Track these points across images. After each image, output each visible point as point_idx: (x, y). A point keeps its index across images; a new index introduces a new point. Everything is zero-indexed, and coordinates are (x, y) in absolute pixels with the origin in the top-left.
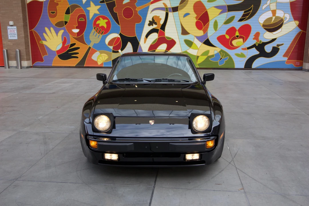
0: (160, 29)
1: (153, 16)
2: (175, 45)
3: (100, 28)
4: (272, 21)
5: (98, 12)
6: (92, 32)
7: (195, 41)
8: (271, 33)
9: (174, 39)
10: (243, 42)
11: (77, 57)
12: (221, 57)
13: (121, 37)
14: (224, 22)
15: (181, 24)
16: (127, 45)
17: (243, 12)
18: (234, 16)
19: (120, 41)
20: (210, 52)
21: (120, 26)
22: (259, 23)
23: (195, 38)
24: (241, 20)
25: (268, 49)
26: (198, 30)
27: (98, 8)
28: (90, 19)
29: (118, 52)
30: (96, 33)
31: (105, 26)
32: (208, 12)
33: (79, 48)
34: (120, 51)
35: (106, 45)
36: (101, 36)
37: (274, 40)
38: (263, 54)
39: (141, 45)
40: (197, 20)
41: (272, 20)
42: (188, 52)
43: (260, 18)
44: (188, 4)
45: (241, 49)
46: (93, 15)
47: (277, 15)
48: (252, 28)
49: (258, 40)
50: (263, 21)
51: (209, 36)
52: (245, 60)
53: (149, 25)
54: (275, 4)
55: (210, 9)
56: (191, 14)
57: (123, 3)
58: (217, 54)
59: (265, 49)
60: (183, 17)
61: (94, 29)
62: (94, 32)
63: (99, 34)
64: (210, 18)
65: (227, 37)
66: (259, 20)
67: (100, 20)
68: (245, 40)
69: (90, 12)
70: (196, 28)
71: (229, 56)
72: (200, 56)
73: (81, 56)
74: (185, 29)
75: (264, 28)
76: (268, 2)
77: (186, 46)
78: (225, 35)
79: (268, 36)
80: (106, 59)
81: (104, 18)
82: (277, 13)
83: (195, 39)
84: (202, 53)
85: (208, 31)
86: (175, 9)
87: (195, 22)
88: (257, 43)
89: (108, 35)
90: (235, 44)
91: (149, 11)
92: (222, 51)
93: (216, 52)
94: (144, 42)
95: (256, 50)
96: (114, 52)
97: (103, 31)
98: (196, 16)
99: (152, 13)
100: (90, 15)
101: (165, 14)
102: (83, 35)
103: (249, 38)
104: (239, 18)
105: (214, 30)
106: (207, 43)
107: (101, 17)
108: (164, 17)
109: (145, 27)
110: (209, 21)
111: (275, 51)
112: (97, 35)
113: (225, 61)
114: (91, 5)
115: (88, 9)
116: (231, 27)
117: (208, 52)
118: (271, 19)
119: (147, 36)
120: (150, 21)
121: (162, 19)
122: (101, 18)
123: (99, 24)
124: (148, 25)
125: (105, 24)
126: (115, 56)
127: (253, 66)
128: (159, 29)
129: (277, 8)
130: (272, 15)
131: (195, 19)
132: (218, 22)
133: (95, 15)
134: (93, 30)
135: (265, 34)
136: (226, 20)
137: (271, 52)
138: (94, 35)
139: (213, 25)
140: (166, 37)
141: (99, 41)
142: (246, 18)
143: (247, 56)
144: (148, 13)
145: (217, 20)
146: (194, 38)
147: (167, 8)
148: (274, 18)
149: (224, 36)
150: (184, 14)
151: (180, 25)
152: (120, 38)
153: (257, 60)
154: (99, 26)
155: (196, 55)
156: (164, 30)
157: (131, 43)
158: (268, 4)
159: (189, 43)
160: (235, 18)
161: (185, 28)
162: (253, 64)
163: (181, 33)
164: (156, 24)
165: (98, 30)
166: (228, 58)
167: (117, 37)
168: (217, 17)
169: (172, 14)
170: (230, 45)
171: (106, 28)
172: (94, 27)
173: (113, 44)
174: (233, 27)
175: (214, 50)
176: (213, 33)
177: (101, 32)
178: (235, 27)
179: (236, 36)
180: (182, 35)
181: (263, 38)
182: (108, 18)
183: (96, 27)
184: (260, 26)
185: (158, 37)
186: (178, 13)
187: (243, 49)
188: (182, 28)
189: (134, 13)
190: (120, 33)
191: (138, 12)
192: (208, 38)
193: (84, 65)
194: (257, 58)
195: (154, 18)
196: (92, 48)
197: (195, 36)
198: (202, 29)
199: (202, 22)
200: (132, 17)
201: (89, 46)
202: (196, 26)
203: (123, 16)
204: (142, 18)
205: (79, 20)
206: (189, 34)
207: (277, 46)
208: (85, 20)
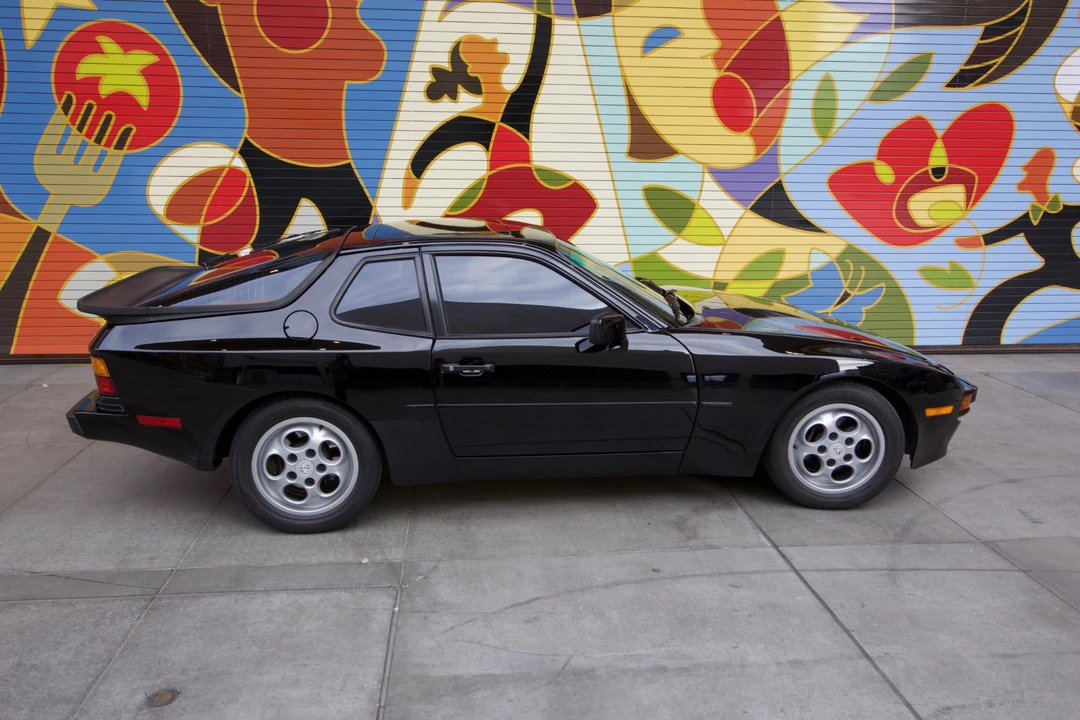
0: (498, 124)
1: (456, 38)
2: (592, 222)
3: (104, 104)
5: (81, 1)
6: (48, 129)
7: (704, 195)
9: (587, 185)
10: (963, 205)
12: (845, 284)
13: (249, 163)
14: (870, 86)
15: (630, 96)
17: (979, 29)
18: (929, 55)
19: (250, 194)
20: (787, 258)
21: (242, 95)
22: (1053, 98)
23: (708, 177)
24: (961, 80)
26: (724, 131)
28: (29, 45)
30: (81, 138)
31: (142, 94)
32: (787, 26)
35: (154, 215)
36: (115, 158)
38: (1062, 269)
39: (385, 221)
40: (723, 73)
42: (667, 258)
43: (1062, 70)
45: (952, 241)
46: (46, 14)
48: (1017, 126)
49: (1041, 194)
51: (783, 169)
52: (966, 303)
53: (433, 93)
55: (797, 7)
58: (826, 272)
59: (1074, 241)
60: (638, 52)
61: (59, 109)
62: (66, 135)
63: (99, 149)
65: (885, 174)
66: (1058, 79)
67: (100, 51)
68: (973, 195)
70: (716, 121)
71: (890, 280)
72: (732, 285)
74: (648, 125)
77: (657, 222)
78: (872, 164)
81: (130, 40)
83: (706, 186)
84: (741, 267)
85: (783, 141)
87: (711, 83)
88: (1035, 209)
89: (163, 156)
90: (925, 214)
92: (851, 252)
93: (819, 261)
94: (400, 202)
95: (1029, 249)
97: (130, 130)
98: (716, 44)
99: (451, 16)
100: (27, 12)
101: (531, 29)
103: (998, 179)
104: (956, 69)
105: (813, 132)
106: (776, 206)
107: (114, 31)
108: (528, 49)
109: (404, 106)
110: (787, 79)
112: (88, 150)
113: (864, 309)
116: (910, 115)
117: (776, 257)
119: (421, 162)
120: (436, 72)
121: (512, 59)
122: (104, 41)
123: (93, 82)
124: (422, 96)
125: (141, 80)
127: (1005, 332)
128: (496, 119)
131: (710, 63)
132: (838, 86)
133: (62, 14)
134: (59, 120)
135: (1078, 163)
136: (884, 77)
138: (66, 149)
139: (810, 104)
140: (539, 170)
141: (106, 190)
142: (989, 67)
143: (981, 283)
144: (427, 16)
145: (835, 76)
146: (699, 177)
149: (867, 169)
150: (646, 32)
151: (624, 101)
152: (244, 176)
153: (1029, 299)
154: (95, 95)
155: (709, 275)
156: (525, 128)
157: (318, 204)
159: (672, 209)
160: (931, 68)
161: (652, 120)
162: (1008, 324)
163: (626, 148)
164: (474, 87)
165: (90, 118)
166: (884, 290)
167: (226, 170)
168: (833, 57)
169: (575, 30)
170: (896, 221)
171: (145, 109)
172: (65, 97)
173: (202, 211)
174: (919, 119)
175: (812, 249)
176: (809, 151)
177: (113, 135)
178: (927, 116)
179: (930, 172)
180: (630, 159)
181: (1069, 180)
182: (159, 41)
183: (74, 97)
184: (1062, 117)
185: (491, 170)
186: (614, 22)
187: (964, 243)
188: (632, 119)
189: (330, 15)
190: (242, 142)
191: (358, 11)
192: (780, 181)
193: (11, 344)
194: (1028, 292)
195: (461, 50)
196: (60, 236)
197: (709, 168)
198: (750, 129)
199: (747, 86)
200: (320, 41)
201: (33, 224)
202: (717, 107)
203: (263, 34)
204: (385, 48)
206: (673, 153)
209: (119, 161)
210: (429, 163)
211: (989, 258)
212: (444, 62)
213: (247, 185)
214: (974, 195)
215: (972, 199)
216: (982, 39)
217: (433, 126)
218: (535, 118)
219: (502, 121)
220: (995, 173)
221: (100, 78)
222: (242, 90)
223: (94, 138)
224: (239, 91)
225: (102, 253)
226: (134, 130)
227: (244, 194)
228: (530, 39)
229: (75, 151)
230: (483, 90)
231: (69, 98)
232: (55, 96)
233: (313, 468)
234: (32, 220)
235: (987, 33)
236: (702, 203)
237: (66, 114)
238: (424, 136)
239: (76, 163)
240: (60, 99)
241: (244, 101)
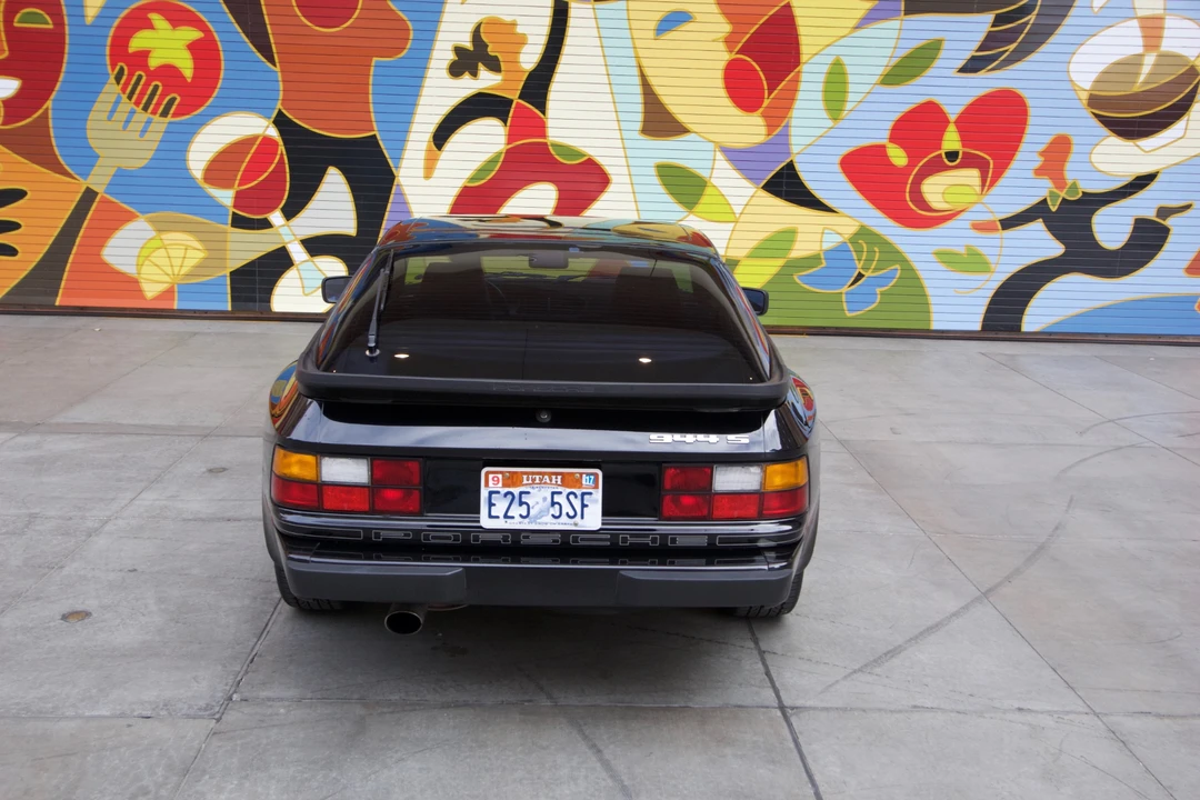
0: (516, 100)
1: (477, 19)
2: (604, 196)
3: (153, 75)
4: (1142, 78)
6: (101, 97)
7: (716, 173)
8: (1130, 143)
9: (601, 161)
10: (978, 189)
11: (9, 251)
12: (859, 265)
13: (282, 133)
14: (881, 71)
15: (643, 76)
16: (323, 187)
17: (989, 17)
18: (940, 42)
19: (281, 161)
20: (800, 237)
21: (278, 69)
22: (1069, 86)
23: (719, 156)
24: (973, 66)
25: (1111, 229)
26: (737, 111)
28: (89, 20)
29: (266, 224)
30: (130, 106)
31: (186, 66)
32: (797, 12)
33: (20, 194)
34: (276, 217)
35: (193, 179)
36: (160, 125)
37: (1142, 182)
38: (1084, 256)
39: (406, 190)
40: (734, 56)
41: (1138, 74)
43: (1075, 58)
47: (1168, 45)
48: (1031, 111)
49: (1059, 181)
50: (1094, 77)
51: (795, 149)
52: (987, 286)
53: (456, 70)
56: (699, 17)
58: (840, 250)
59: (1095, 228)
60: (651, 34)
61: (112, 79)
62: (117, 102)
63: (145, 116)
64: (807, 46)
65: (898, 157)
66: (1072, 67)
67: (150, 26)
70: (728, 102)
71: (905, 261)
72: (744, 262)
73: (32, 245)
74: (660, 104)
75: (1097, 116)
77: (669, 198)
78: (883, 147)
79: (1115, 159)
80: (194, 262)
81: (178, 18)
82: (1166, 33)
83: (718, 164)
84: (754, 244)
85: (794, 122)
87: (722, 65)
88: (1052, 194)
89: (203, 124)
90: (939, 198)
92: (864, 233)
93: (831, 241)
94: (421, 173)
95: (1048, 235)
96: (239, 222)
97: (174, 99)
98: (727, 28)
101: (549, 12)
102: (45, 116)
103: (1014, 164)
104: (968, 55)
105: (824, 114)
106: (787, 185)
107: (165, 9)
108: (546, 30)
109: (427, 82)
110: (797, 62)
111: (1148, 239)
112: (136, 117)
113: (878, 290)
116: (922, 100)
117: (788, 236)
118: (1134, 63)
119: (441, 136)
120: (458, 50)
121: (531, 39)
122: (155, 18)
123: (144, 54)
124: (445, 73)
125: (187, 55)
126: (247, 247)
127: (1026, 319)
128: (514, 96)
129: (1169, 5)
130: (1140, 41)
131: (722, 46)
132: (849, 69)
134: (112, 89)
135: (1098, 149)
136: (894, 61)
137: (1127, 245)
138: (116, 116)
139: (820, 87)
140: (554, 145)
141: (150, 155)
142: (1002, 53)
143: (999, 268)
145: (845, 60)
146: (711, 155)
148: (1150, 60)
149: (878, 152)
150: (659, 16)
151: (637, 80)
153: (1049, 286)
154: (145, 67)
155: (722, 251)
156: (542, 107)
157: (345, 172)
159: (684, 185)
160: (942, 54)
161: (665, 100)
162: (1029, 310)
163: (639, 126)
164: (494, 65)
165: (139, 88)
166: (899, 272)
167: (260, 138)
168: (842, 42)
169: (590, 13)
170: (910, 203)
171: (189, 80)
172: (118, 68)
173: (236, 176)
174: (930, 103)
175: (824, 229)
176: (821, 132)
177: (158, 104)
178: (939, 100)
179: (944, 156)
180: (642, 137)
181: (1087, 167)
182: (204, 19)
183: (126, 68)
184: (1077, 104)
185: (508, 144)
186: (627, 6)
187: (981, 227)
188: (645, 99)
190: (276, 112)
192: (792, 161)
193: (57, 295)
194: (1049, 279)
195: (482, 30)
196: (108, 196)
197: (721, 147)
198: (761, 110)
199: (758, 69)
200: (351, 21)
201: (83, 184)
202: (728, 88)
203: (299, 14)
204: (411, 27)
205: (16, 25)
206: (685, 131)
207: (1158, 216)
208: (54, 24)
209: (163, 127)
210: (449, 136)
211: (1005, 243)
214: (989, 180)
215: (988, 184)
216: (993, 26)
217: (455, 102)
219: (520, 98)
220: (1010, 158)
221: (149, 52)
222: (278, 64)
223: (142, 106)
224: (275, 65)
225: (143, 213)
226: (179, 99)
227: (276, 161)
228: (548, 21)
229: (124, 117)
230: (503, 68)
231: (122, 69)
232: (109, 68)
234: (82, 181)
235: (998, 20)
236: (714, 181)
237: (118, 83)
239: (124, 129)
240: (113, 70)
241: (279, 74)
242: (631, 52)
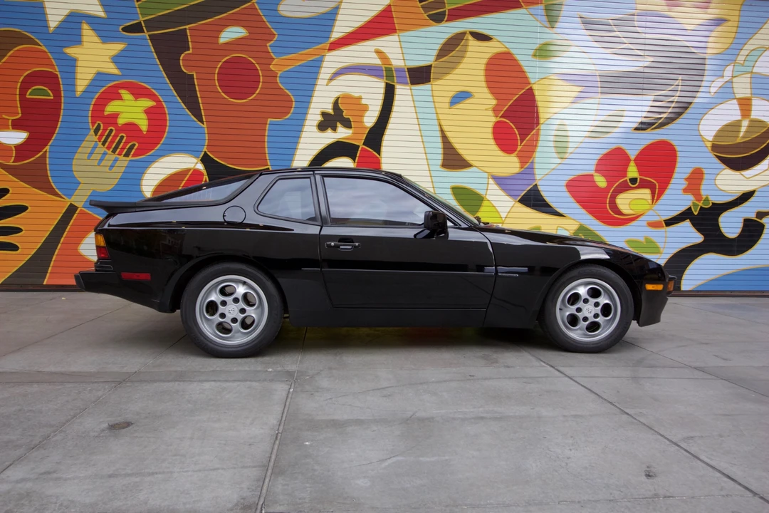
0: (362, 146)
1: (337, 95)
3: (120, 130)
4: (741, 134)
5: (112, 69)
6: (84, 144)
7: (489, 192)
8: (737, 173)
10: (650, 201)
11: (13, 247)
13: (206, 167)
14: (588, 129)
15: (442, 131)
18: (622, 111)
21: (205, 126)
22: (699, 138)
23: (491, 181)
24: (643, 127)
25: (730, 225)
26: (501, 153)
27: (114, 53)
28: (78, 94)
30: (103, 150)
31: (143, 124)
32: (536, 93)
33: (23, 209)
36: (124, 162)
37: (746, 197)
38: (715, 242)
40: (498, 119)
41: (739, 131)
43: (703, 122)
44: (465, 60)
45: (645, 223)
46: (91, 76)
47: (755, 114)
48: (678, 154)
49: (698, 196)
50: (714, 133)
51: (538, 177)
53: (322, 127)
54: (749, 80)
55: (542, 82)
56: (476, 95)
57: (218, 37)
59: (721, 225)
60: (447, 105)
61: (92, 132)
62: (95, 147)
63: (113, 157)
65: (601, 181)
66: (701, 127)
67: (120, 98)
68: (655, 196)
69: (79, 63)
70: (496, 147)
73: (29, 242)
74: (453, 149)
75: (718, 157)
76: (728, 72)
77: (460, 208)
79: (728, 183)
81: (139, 92)
82: (753, 108)
83: (490, 186)
85: (536, 160)
86: (420, 75)
87: (491, 125)
88: (695, 205)
89: (153, 162)
90: (627, 207)
91: (321, 76)
95: (693, 230)
97: (134, 145)
98: (494, 102)
99: (334, 82)
100: (79, 76)
101: (383, 91)
102: (44, 156)
103: (670, 186)
104: (639, 121)
105: (555, 155)
107: (127, 86)
109: (304, 135)
110: (538, 124)
111: (752, 231)
112: (107, 157)
114: (85, 39)
115: (72, 51)
116: (614, 146)
118: (735, 126)
120: (324, 114)
121: (371, 108)
122: (124, 93)
123: (115, 116)
124: (315, 129)
125: (144, 116)
127: (683, 282)
128: (360, 143)
129: (754, 91)
130: (739, 112)
131: (491, 113)
132: (568, 128)
133: (100, 77)
134: (91, 138)
135: (719, 177)
136: (596, 123)
137: (740, 235)
138: (94, 156)
139: (552, 138)
141: (116, 181)
142: (659, 119)
143: (665, 251)
144: (319, 82)
145: (566, 122)
146: (486, 181)
147: (389, 70)
148: (745, 123)
149: (588, 179)
150: (452, 94)
151: (439, 134)
152: (203, 175)
153: (696, 261)
154: (115, 124)
156: (378, 148)
158: (726, 79)
159: (470, 200)
160: (624, 119)
161: (456, 146)
162: (685, 277)
163: (440, 162)
164: (347, 124)
165: (111, 138)
167: (192, 171)
168: (565, 111)
169: (409, 92)
170: (609, 210)
171: (145, 133)
172: (96, 125)
174: (619, 149)
176: (554, 166)
177: (123, 149)
178: (623, 147)
179: (628, 181)
180: (443, 169)
181: (714, 187)
182: (157, 94)
183: (102, 125)
184: (705, 149)
186: (432, 87)
187: (653, 225)
188: (444, 145)
189: (261, 81)
190: (203, 153)
191: (278, 78)
192: (536, 185)
193: (45, 278)
194: (696, 257)
195: (339, 102)
196: (84, 209)
197: (492, 176)
198: (516, 152)
199: (514, 127)
200: (255, 95)
201: (68, 202)
202: (495, 139)
203: (220, 91)
204: (293, 100)
205: (27, 96)
206: (470, 166)
207: (757, 217)
208: (54, 96)
209: (126, 164)
211: (668, 234)
212: (329, 109)
213: (204, 180)
215: (656, 198)
218: (384, 143)
219: (364, 144)
220: (668, 182)
221: (118, 114)
222: (205, 123)
223: (111, 150)
224: (203, 124)
226: (137, 145)
228: (381, 97)
229: (99, 157)
230: (353, 126)
231: (99, 125)
232: (90, 124)
233: (237, 310)
234: (67, 199)
236: (487, 197)
237: (96, 135)
238: (315, 152)
239: (99, 165)
240: (93, 126)
241: (206, 130)
242: (434, 116)
